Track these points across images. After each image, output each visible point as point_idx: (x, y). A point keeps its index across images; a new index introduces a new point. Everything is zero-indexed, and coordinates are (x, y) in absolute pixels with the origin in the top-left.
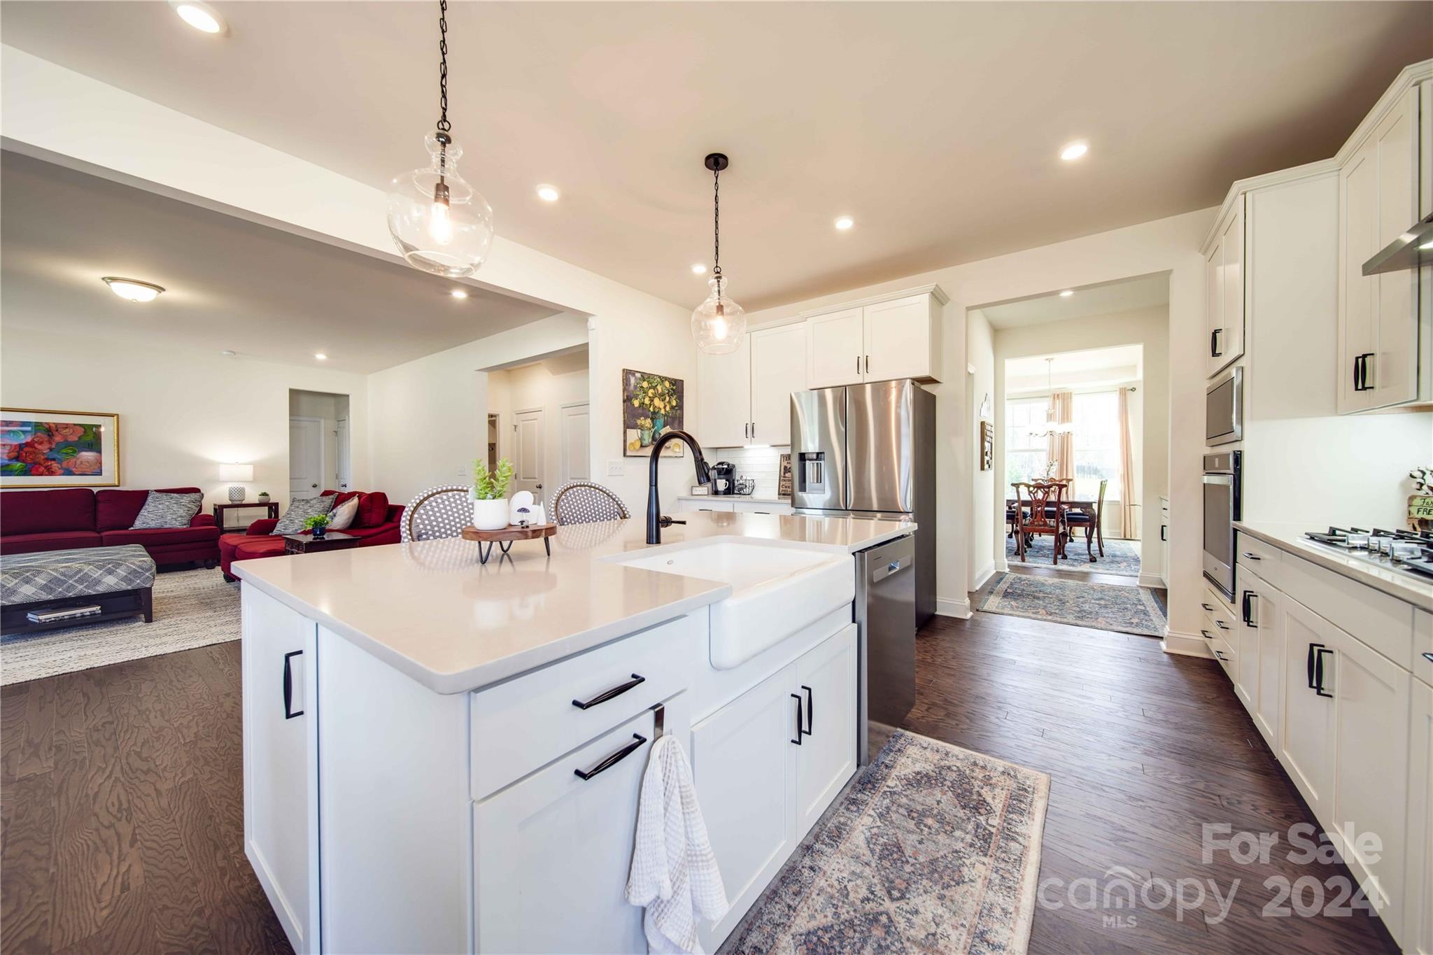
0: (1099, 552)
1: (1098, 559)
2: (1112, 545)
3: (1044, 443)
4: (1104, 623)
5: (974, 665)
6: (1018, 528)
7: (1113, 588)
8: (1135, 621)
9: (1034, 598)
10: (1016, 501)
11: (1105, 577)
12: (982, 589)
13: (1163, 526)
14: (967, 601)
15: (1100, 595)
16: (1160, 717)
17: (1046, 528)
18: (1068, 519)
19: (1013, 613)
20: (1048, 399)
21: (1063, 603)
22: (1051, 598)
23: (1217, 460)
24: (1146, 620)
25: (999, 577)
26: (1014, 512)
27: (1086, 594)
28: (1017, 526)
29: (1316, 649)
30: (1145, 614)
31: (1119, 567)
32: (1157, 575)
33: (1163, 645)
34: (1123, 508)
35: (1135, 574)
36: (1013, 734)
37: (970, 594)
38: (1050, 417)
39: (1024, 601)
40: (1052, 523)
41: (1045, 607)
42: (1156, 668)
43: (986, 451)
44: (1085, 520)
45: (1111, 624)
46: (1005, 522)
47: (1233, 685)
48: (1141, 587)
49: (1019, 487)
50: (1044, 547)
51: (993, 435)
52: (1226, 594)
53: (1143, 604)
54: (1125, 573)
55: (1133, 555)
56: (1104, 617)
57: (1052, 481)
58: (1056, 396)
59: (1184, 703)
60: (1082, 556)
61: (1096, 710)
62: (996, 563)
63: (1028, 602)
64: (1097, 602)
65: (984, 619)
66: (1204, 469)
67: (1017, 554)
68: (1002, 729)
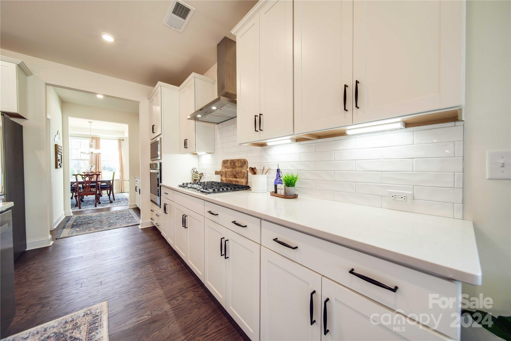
0: (113, 199)
1: (113, 202)
2: (117, 195)
3: (88, 157)
4: (119, 225)
5: (58, 269)
6: (77, 194)
7: (120, 211)
8: (130, 221)
9: (88, 224)
10: (76, 182)
11: (116, 208)
12: (58, 227)
13: (136, 187)
14: (50, 236)
15: (116, 215)
16: (143, 252)
17: (91, 192)
18: (100, 187)
19: (78, 234)
20: (89, 139)
21: (101, 222)
22: (96, 222)
23: (154, 165)
24: (133, 220)
25: (68, 219)
26: (75, 187)
27: (111, 216)
28: (76, 193)
29: (184, 216)
30: (132, 218)
31: (121, 203)
32: (134, 204)
33: (140, 227)
34: (121, 182)
35: (127, 204)
36: (86, 293)
37: (51, 232)
38: (91, 146)
39: (83, 227)
40: (94, 190)
41: (94, 227)
42: (139, 235)
43: (58, 159)
44: (108, 187)
45: (122, 225)
46: (70, 192)
47: (161, 233)
48: (130, 208)
49: (77, 176)
50: (89, 201)
51: (62, 151)
52: (158, 205)
53: (131, 214)
54: (123, 205)
55: (125, 198)
56: (119, 223)
57: (92, 173)
58: (93, 138)
59: (148, 244)
60: (107, 202)
61: (121, 261)
62: (65, 212)
63: (85, 226)
64: (115, 218)
65: (61, 243)
66: (150, 168)
67: (76, 206)
68: (79, 293)
